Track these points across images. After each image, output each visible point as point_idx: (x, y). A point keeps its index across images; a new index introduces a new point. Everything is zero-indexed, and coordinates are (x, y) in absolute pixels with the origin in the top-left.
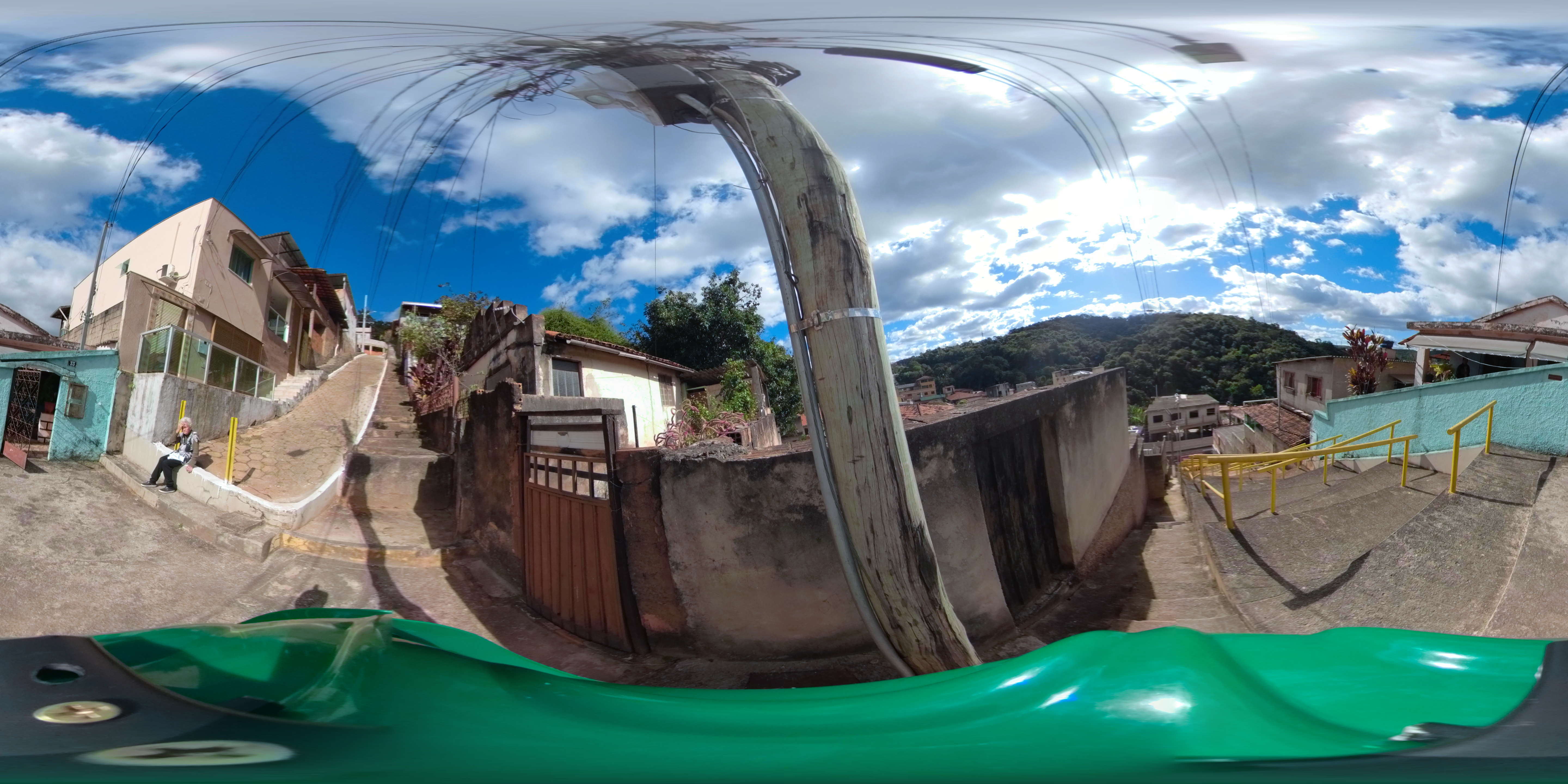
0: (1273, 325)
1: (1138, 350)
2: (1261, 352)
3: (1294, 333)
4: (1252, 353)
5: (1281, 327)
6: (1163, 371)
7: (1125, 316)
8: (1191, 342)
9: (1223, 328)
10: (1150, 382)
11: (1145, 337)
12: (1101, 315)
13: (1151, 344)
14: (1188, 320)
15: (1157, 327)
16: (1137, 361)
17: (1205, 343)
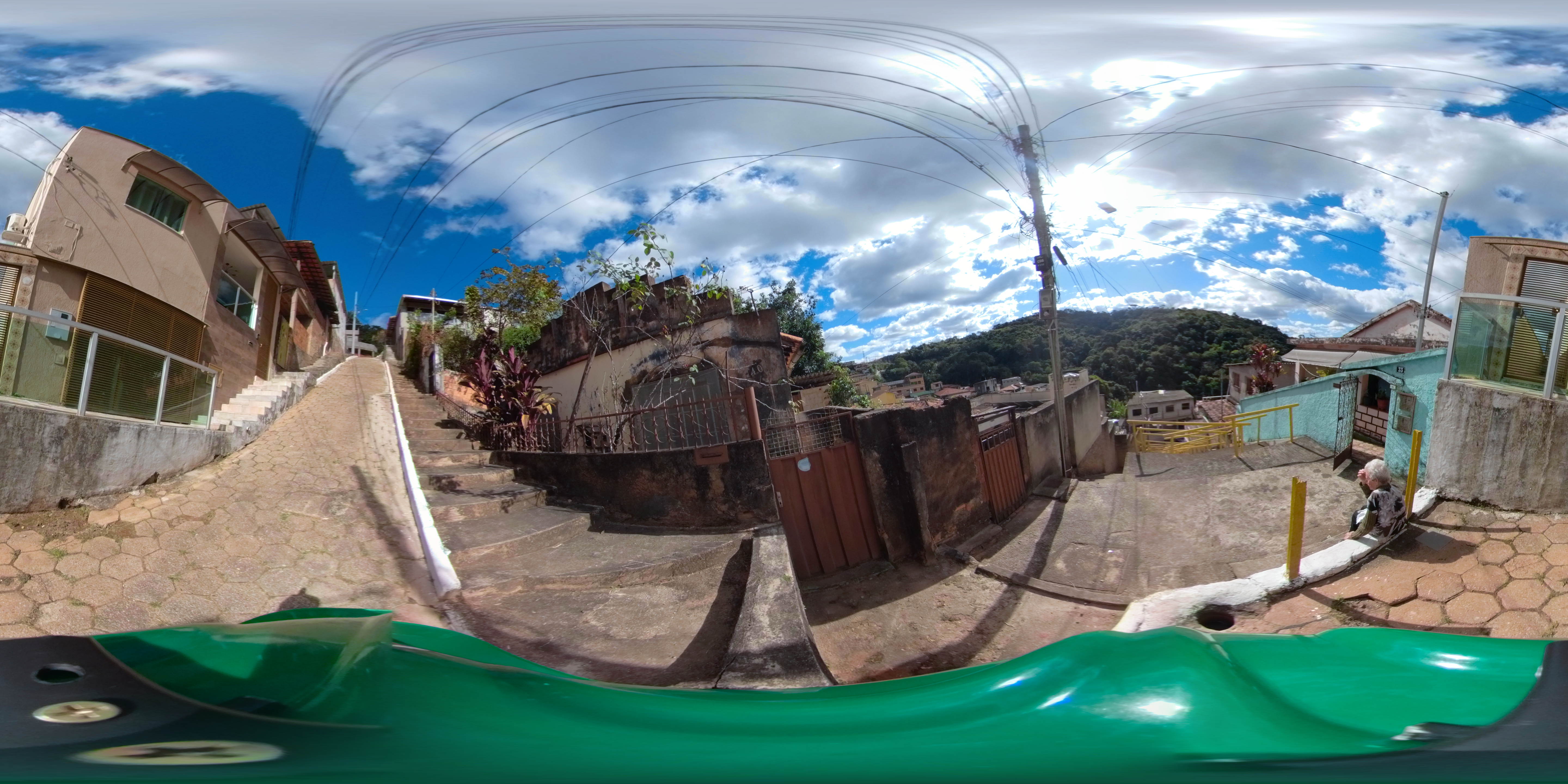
0: (1256, 321)
1: (1122, 345)
2: (1244, 347)
3: (1277, 329)
4: (1233, 349)
5: (1264, 323)
6: (1145, 366)
7: (1110, 310)
8: (1173, 338)
9: (1205, 323)
10: (1133, 377)
11: (1129, 333)
12: (1084, 309)
13: (1135, 340)
14: (1171, 316)
15: (1141, 322)
16: (1120, 357)
17: (1187, 338)
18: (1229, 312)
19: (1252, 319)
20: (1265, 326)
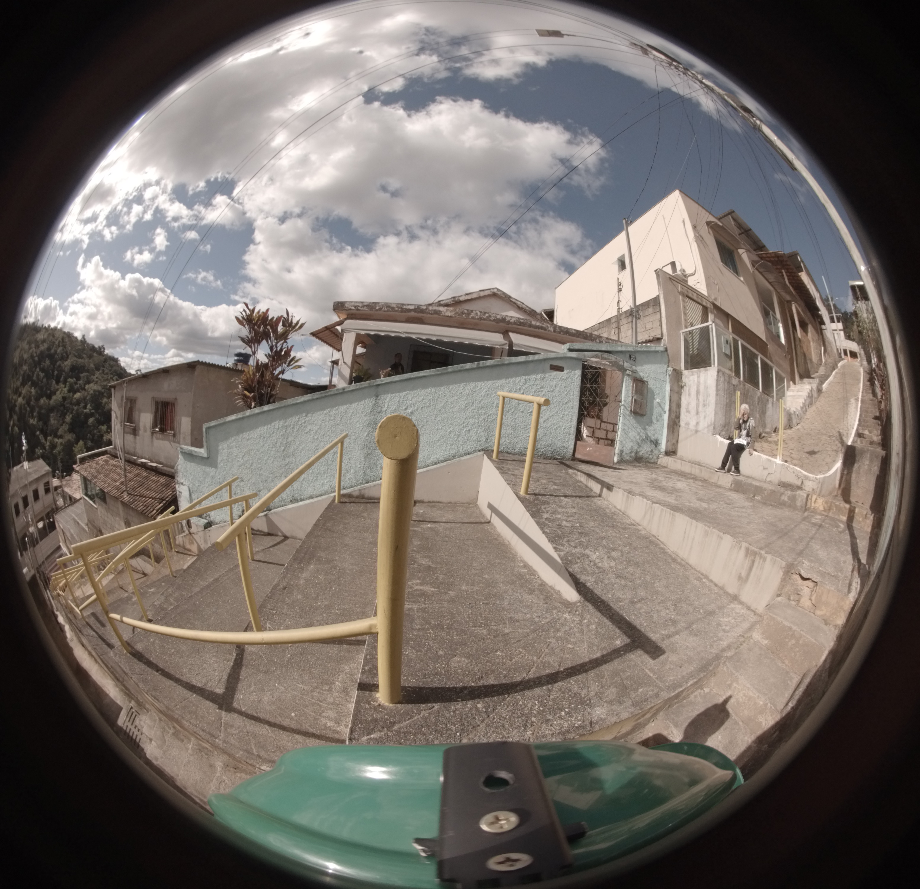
0: (100, 348)
2: (84, 389)
3: (116, 360)
4: (75, 393)
5: (107, 352)
9: (59, 351)
17: (42, 376)
18: (78, 335)
19: (96, 346)
20: (107, 354)
